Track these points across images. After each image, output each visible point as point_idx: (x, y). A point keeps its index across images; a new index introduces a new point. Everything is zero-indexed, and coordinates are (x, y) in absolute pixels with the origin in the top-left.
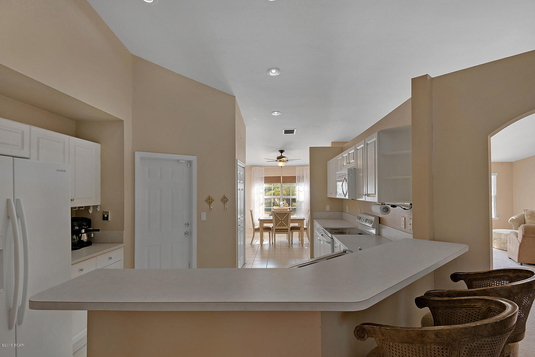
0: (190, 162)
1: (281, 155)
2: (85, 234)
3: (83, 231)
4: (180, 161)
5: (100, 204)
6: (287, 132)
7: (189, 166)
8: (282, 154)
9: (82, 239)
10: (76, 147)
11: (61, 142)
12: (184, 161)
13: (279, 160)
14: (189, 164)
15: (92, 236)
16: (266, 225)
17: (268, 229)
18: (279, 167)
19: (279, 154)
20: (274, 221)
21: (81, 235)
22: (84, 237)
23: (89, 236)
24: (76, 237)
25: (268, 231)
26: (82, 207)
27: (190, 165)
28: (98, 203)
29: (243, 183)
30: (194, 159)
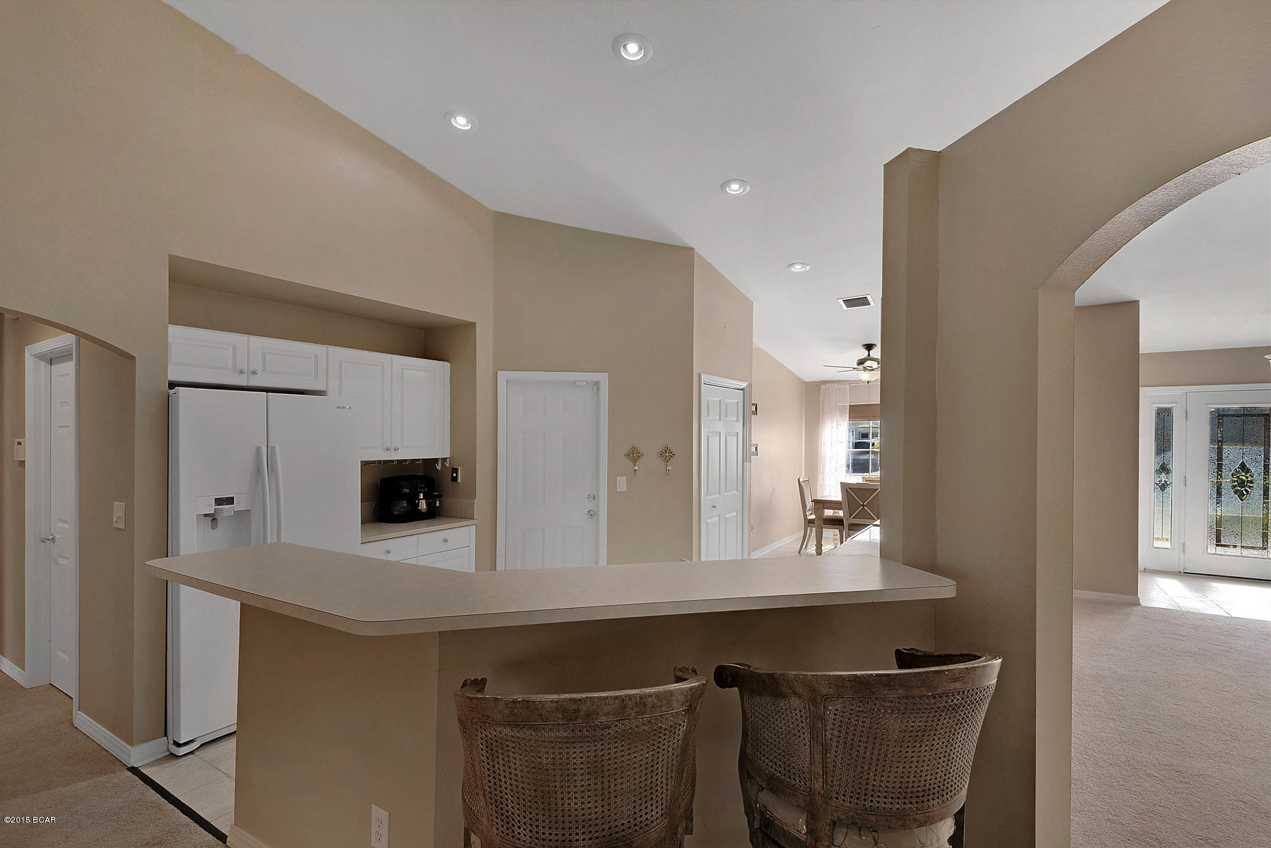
0: (597, 384)
1: (869, 355)
2: (424, 501)
3: (421, 496)
4: (578, 383)
5: (449, 456)
6: (851, 303)
7: (596, 391)
8: (871, 352)
9: (420, 508)
10: (405, 371)
11: (378, 366)
12: (585, 383)
13: (861, 367)
14: (595, 387)
15: (438, 505)
16: (829, 513)
17: (836, 522)
18: (863, 382)
19: (864, 353)
20: (845, 506)
21: (419, 502)
22: (423, 505)
23: (428, 504)
24: (408, 505)
25: (838, 527)
26: (419, 460)
27: (598, 389)
28: (447, 455)
29: (738, 420)
30: (603, 378)
